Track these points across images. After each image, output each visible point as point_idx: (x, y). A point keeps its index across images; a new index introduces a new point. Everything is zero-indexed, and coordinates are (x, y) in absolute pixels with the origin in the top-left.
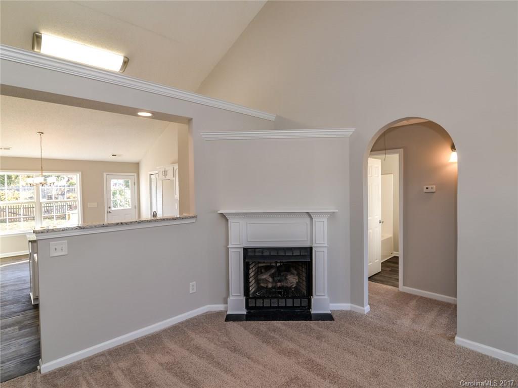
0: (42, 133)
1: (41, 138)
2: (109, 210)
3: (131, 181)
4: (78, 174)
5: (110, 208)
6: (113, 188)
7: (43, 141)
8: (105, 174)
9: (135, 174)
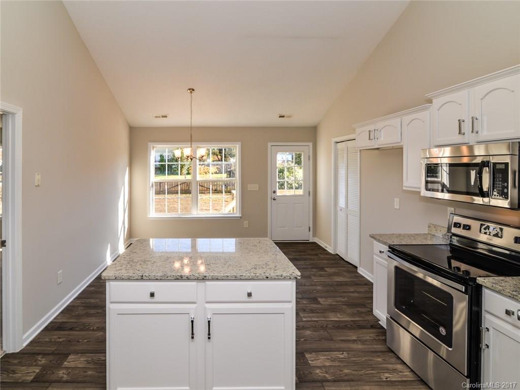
0: (193, 90)
1: (191, 96)
2: (274, 195)
3: (304, 154)
4: (238, 146)
5: (274, 192)
6: (279, 164)
7: (193, 101)
8: (270, 144)
9: (311, 144)
